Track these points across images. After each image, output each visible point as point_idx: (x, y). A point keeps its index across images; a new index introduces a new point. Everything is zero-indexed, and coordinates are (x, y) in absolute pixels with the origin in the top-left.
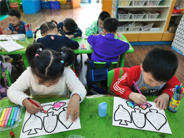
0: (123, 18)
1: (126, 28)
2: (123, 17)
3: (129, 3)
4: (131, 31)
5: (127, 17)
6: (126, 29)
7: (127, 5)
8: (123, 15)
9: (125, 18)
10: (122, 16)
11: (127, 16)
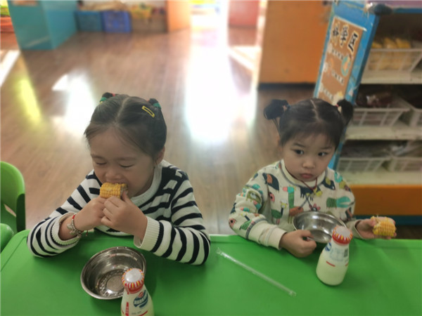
0: (366, 123)
1: (378, 162)
2: (367, 118)
3: (413, 61)
4: (398, 169)
5: (383, 120)
6: (379, 164)
7: (405, 69)
8: (369, 113)
9: (377, 123)
10: (364, 115)
11: (386, 116)
